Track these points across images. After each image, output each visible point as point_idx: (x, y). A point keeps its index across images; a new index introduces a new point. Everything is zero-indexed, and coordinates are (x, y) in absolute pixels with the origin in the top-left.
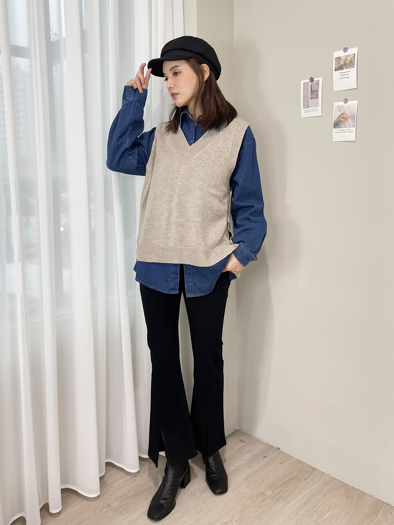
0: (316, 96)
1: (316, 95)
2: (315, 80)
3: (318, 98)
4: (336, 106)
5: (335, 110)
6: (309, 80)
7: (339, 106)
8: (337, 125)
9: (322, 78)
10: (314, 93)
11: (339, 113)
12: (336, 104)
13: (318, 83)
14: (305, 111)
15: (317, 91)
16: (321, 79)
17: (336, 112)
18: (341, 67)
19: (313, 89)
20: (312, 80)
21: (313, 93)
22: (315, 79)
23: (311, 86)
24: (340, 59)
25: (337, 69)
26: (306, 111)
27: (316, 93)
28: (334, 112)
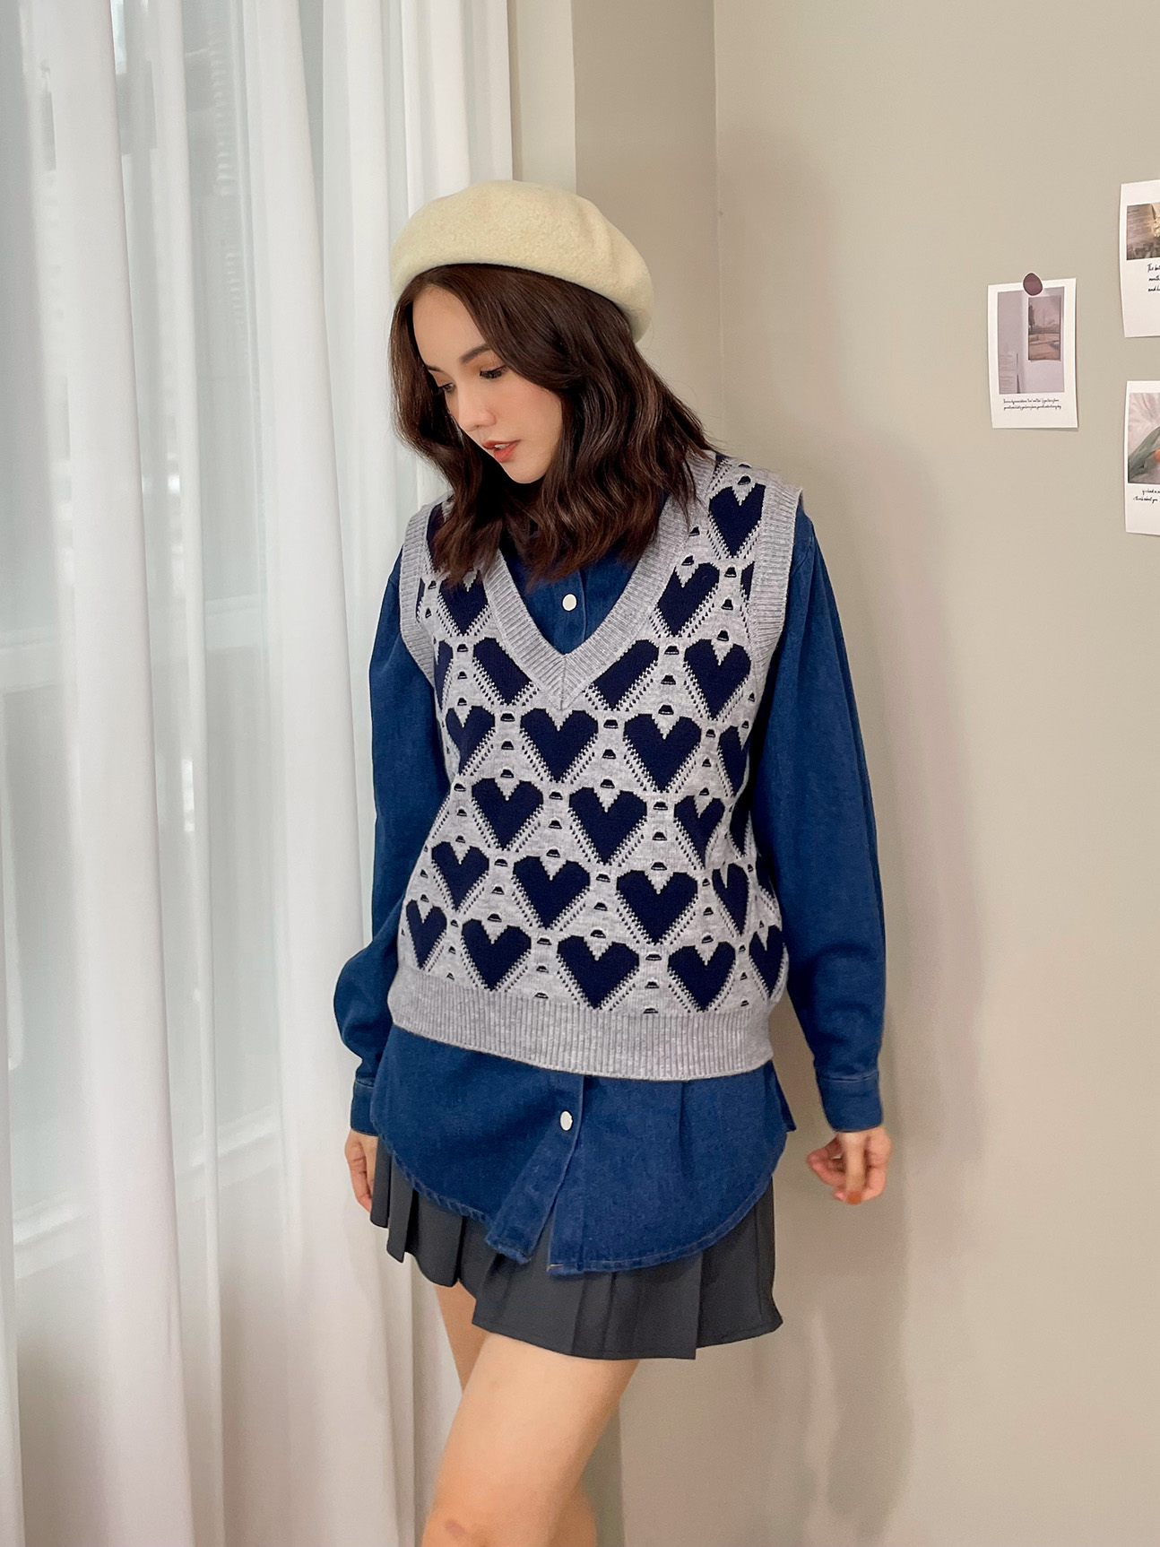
0: (1050, 348)
1: (1052, 345)
2: (1044, 287)
3: (1058, 358)
4: (1135, 395)
5: (1130, 413)
6: (1020, 286)
7: (1150, 397)
8: (1139, 469)
9: (1075, 279)
10: (1044, 340)
11: (1149, 424)
12: (1134, 387)
13: (1057, 299)
14: (1007, 405)
15: (1057, 330)
16: (1069, 286)
17: (1137, 421)
18: (1152, 244)
19: (1038, 322)
20: (1032, 284)
21: (1040, 336)
22: (1046, 284)
23: (1030, 308)
24: (1146, 213)
25: (1137, 251)
26: (1011, 405)
27: (1054, 337)
28: (1129, 421)
